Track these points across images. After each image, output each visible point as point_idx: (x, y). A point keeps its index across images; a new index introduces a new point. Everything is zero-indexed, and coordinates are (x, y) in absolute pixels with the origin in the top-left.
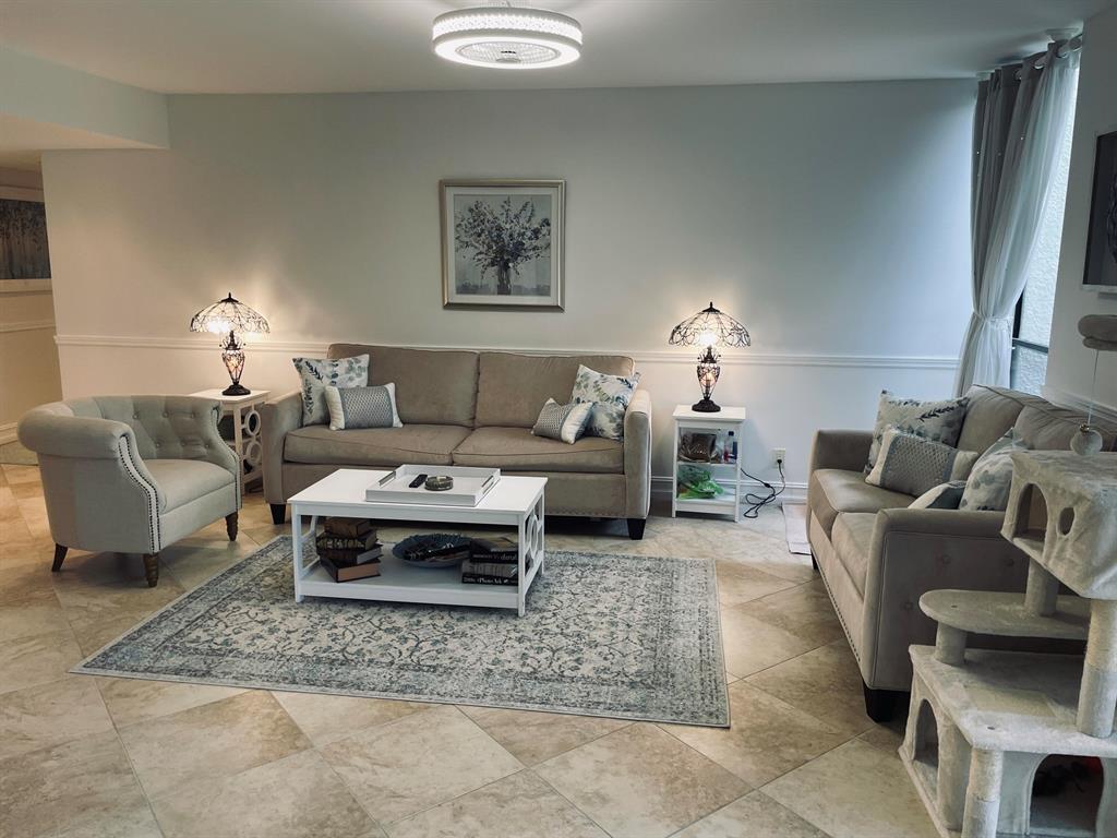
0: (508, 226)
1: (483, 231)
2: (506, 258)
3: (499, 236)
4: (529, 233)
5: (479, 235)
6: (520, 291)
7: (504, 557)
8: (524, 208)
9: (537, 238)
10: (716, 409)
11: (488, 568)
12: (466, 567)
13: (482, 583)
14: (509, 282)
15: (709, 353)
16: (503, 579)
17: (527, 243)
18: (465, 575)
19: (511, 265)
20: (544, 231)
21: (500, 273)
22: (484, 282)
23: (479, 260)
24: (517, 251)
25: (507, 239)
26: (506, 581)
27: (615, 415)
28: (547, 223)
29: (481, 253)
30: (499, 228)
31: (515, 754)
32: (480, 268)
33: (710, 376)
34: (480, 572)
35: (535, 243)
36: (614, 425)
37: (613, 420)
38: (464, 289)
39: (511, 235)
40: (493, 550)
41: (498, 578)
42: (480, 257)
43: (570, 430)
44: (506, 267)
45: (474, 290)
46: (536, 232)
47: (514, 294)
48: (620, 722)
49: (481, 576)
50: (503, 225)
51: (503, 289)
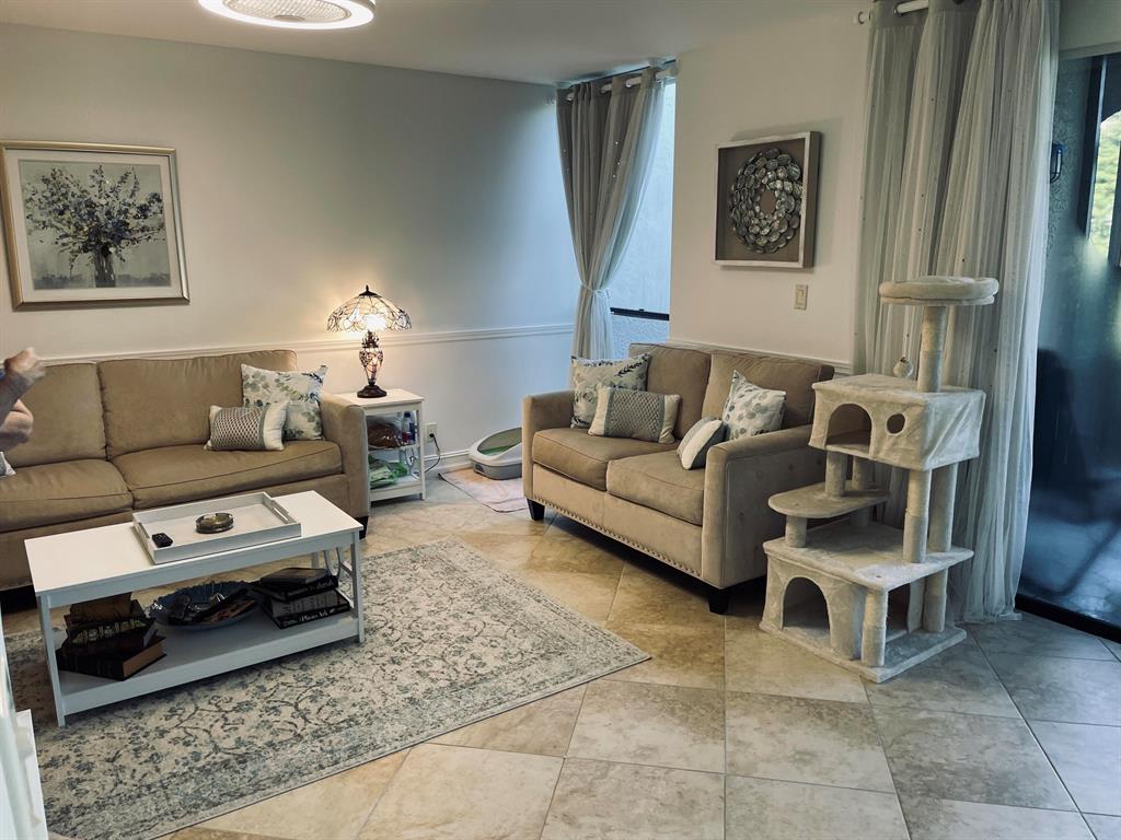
0: (103, 202)
1: (66, 207)
2: (103, 241)
3: (91, 214)
4: (133, 211)
5: (62, 213)
6: (128, 281)
7: (320, 586)
8: (123, 180)
9: (146, 217)
10: (383, 394)
11: (307, 604)
12: (278, 610)
13: (306, 621)
14: (111, 271)
15: (370, 337)
16: (328, 609)
17: (133, 223)
18: (281, 619)
19: (112, 250)
20: (155, 208)
21: (97, 261)
22: (75, 272)
23: (64, 244)
24: (120, 232)
25: (103, 218)
26: (332, 611)
27: (312, 413)
28: (156, 198)
29: (66, 236)
30: (90, 204)
31: (540, 752)
32: (67, 254)
33: (375, 360)
34: (298, 610)
35: (142, 222)
36: (314, 424)
37: (311, 419)
38: (45, 282)
39: (108, 213)
40: (307, 581)
41: (322, 610)
42: (65, 240)
43: (272, 438)
44: (105, 252)
45: (62, 282)
46: (143, 210)
47: (121, 286)
48: (576, 689)
49: (303, 614)
50: (95, 200)
51: (104, 280)
